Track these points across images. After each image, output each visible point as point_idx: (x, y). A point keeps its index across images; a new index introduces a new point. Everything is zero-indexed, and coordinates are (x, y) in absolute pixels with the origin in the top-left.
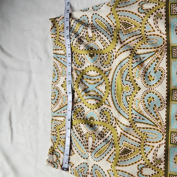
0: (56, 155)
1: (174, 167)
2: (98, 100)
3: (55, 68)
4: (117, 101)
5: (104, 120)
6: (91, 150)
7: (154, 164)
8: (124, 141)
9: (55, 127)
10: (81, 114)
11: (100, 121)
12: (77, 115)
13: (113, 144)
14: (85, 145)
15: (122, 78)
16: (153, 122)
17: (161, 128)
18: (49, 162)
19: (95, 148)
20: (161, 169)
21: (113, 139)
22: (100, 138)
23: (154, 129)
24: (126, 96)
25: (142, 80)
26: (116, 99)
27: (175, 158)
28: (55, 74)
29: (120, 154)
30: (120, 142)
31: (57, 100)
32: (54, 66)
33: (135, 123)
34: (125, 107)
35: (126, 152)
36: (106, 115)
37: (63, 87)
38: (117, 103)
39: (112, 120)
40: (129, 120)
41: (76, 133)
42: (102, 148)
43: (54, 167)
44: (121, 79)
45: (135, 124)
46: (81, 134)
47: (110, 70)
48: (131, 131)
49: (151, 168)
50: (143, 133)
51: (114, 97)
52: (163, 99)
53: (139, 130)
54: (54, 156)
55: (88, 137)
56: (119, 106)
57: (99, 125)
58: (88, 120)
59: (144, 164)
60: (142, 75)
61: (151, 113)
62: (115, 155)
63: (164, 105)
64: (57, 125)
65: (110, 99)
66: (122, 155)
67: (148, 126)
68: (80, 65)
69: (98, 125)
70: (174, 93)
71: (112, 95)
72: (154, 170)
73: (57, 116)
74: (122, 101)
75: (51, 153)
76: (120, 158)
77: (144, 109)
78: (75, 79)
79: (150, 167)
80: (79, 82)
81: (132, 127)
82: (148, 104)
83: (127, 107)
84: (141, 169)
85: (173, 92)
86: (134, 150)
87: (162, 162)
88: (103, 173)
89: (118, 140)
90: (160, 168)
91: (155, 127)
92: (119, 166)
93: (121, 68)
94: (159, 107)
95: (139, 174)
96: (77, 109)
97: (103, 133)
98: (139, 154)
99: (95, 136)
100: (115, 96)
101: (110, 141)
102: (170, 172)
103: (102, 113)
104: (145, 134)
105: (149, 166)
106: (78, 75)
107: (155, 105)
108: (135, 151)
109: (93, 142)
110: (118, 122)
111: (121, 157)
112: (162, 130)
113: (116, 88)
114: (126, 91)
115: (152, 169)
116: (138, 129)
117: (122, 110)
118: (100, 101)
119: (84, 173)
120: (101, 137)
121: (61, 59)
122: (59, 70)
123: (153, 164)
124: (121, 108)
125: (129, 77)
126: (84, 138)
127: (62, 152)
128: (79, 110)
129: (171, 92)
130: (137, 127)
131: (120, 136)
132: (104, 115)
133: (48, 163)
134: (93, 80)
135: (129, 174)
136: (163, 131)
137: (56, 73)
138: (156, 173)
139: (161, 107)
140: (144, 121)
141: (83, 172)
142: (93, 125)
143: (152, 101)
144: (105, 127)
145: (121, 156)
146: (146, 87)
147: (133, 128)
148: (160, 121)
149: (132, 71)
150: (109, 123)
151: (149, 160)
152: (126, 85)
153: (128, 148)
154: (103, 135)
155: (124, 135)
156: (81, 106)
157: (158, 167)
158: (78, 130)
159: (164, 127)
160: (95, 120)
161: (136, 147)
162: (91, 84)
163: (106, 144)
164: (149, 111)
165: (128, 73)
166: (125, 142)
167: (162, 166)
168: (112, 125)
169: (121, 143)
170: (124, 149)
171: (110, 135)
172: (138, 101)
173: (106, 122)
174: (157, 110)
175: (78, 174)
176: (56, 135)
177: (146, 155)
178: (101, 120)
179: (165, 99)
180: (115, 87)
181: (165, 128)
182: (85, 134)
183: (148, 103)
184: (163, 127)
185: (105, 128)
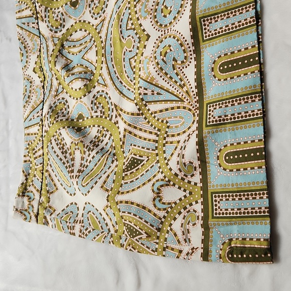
0: (28, 196)
1: (219, 174)
2: (87, 79)
3: (22, 42)
4: (116, 74)
5: (99, 114)
6: (78, 174)
7: (181, 175)
8: (131, 145)
9: (28, 146)
10: (63, 113)
11: (92, 117)
12: (56, 116)
13: (114, 155)
14: (69, 166)
15: (121, 28)
16: (175, 94)
17: (189, 102)
18: (17, 210)
19: (85, 169)
20: (196, 184)
21: (114, 146)
22: (92, 148)
23: (179, 108)
24: (130, 59)
25: (151, 20)
26: (115, 69)
27: (218, 156)
28: (23, 54)
29: (124, 171)
30: (126, 148)
31: (29, 97)
32: (19, 39)
33: (146, 105)
34: (129, 80)
35: (134, 163)
36: (102, 105)
37: (36, 73)
38: (117, 77)
39: (111, 110)
40: (135, 101)
41: (56, 148)
42: (95, 166)
43: (26, 219)
44: (120, 30)
45: (147, 108)
46: (63, 149)
47: (103, 20)
48: (141, 122)
49: (177, 186)
50: (160, 121)
51: (111, 67)
52: (186, 43)
53: (155, 117)
54: (26, 199)
55: (74, 151)
56: (121, 82)
57: (92, 126)
58: (75, 120)
59: (162, 180)
60: (152, 10)
61: (171, 78)
62: (115, 174)
63: (191, 55)
64: (30, 143)
65: (104, 72)
66: (127, 171)
67: (169, 105)
68: (59, 27)
69: (90, 126)
70: (205, 25)
71: (107, 64)
72: (182, 189)
73: (29, 127)
74: (124, 70)
75: (21, 194)
76: (123, 178)
77: (158, 72)
78: (50, 52)
79: (174, 185)
80: (57, 56)
81: (142, 114)
82: (163, 59)
83: (132, 80)
84: (158, 191)
85: (203, 23)
86: (148, 157)
87: (195, 170)
88: (99, 216)
89: (121, 146)
90: (193, 183)
91: (180, 102)
92: (123, 193)
93: (118, 11)
94: (183, 62)
95: (157, 202)
96: (57, 105)
97: (97, 139)
98: (156, 163)
99: (84, 145)
100: (113, 65)
101: (108, 150)
102: (212, 188)
103: (95, 101)
104: (165, 122)
105: (172, 183)
106: (55, 45)
107: (174, 60)
108: (149, 159)
109: (82, 159)
110: (120, 112)
111: (125, 175)
112: (191, 105)
113: (112, 49)
114: (128, 50)
115: (180, 188)
116: (153, 115)
117: (126, 87)
118: (90, 80)
119: (70, 223)
120: (93, 146)
121: (28, 25)
122: (28, 46)
123: (180, 177)
124: (124, 84)
125: (132, 22)
126: (68, 155)
127: (38, 190)
128: (61, 106)
129: (198, 24)
130: (150, 112)
131: (124, 136)
132: (98, 105)
133: (15, 213)
134: (79, 46)
135: (138, 205)
136: (193, 107)
137: (24, 52)
138: (188, 195)
139: (185, 61)
140: (161, 98)
141: (69, 220)
142: (83, 128)
143: (168, 51)
144: (101, 127)
145: (126, 173)
146: (159, 31)
147: (144, 116)
148: (187, 88)
149: (135, 9)
150: (106, 118)
151: (171, 169)
152: (127, 38)
153: (137, 157)
154: (98, 142)
155: (130, 133)
156: (63, 99)
157: (189, 182)
158: (60, 143)
159: (195, 98)
160: (85, 119)
161: (150, 151)
162: (75, 54)
163: (102, 157)
164: (166, 74)
165: (130, 14)
166: (133, 146)
167: (197, 178)
168: (111, 120)
169: (126, 150)
170: (130, 160)
171: (109, 139)
172: (147, 60)
173: (101, 117)
174: (179, 68)
175: (61, 226)
176: (29, 161)
177: (166, 161)
178: (94, 115)
179: (190, 41)
180: (111, 47)
181: (196, 100)
182: (69, 147)
183: (162, 57)
184: (193, 98)
185: (102, 129)
